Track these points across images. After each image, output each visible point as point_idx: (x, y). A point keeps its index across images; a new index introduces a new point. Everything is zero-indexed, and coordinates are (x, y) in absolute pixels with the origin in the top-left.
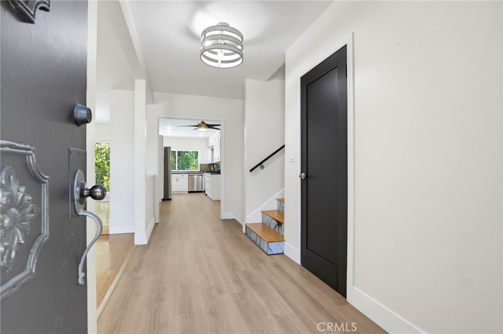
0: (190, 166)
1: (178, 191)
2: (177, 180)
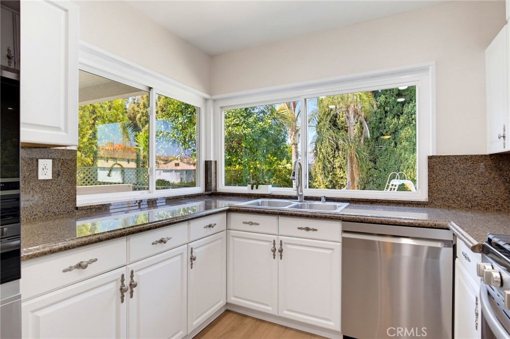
1: (281, 314)
2: (278, 253)
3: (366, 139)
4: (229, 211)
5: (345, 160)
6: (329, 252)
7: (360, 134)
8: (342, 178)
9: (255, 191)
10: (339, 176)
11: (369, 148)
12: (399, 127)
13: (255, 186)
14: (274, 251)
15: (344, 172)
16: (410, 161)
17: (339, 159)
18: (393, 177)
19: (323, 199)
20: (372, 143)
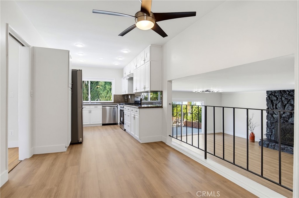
0: (99, 97)
1: (91, 124)
2: (90, 112)
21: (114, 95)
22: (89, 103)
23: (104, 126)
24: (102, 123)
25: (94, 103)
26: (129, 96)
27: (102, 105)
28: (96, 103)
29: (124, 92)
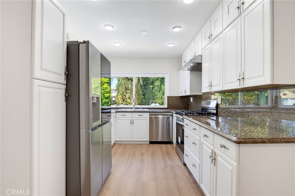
1: (133, 140)
2: (132, 123)
3: (141, 85)
4: (117, 112)
5: (131, 95)
6: (146, 121)
7: (138, 82)
8: (130, 103)
9: (118, 107)
10: (128, 102)
11: (142, 89)
12: (154, 81)
13: (118, 105)
14: (131, 122)
15: (131, 100)
16: (158, 96)
17: (128, 94)
18: (152, 103)
19: (141, 108)
20: (143, 87)
21: (168, 97)
22: (133, 108)
23: (151, 145)
24: (148, 140)
25: (140, 108)
26: (192, 98)
27: (150, 112)
28: (142, 108)
29: (183, 92)
